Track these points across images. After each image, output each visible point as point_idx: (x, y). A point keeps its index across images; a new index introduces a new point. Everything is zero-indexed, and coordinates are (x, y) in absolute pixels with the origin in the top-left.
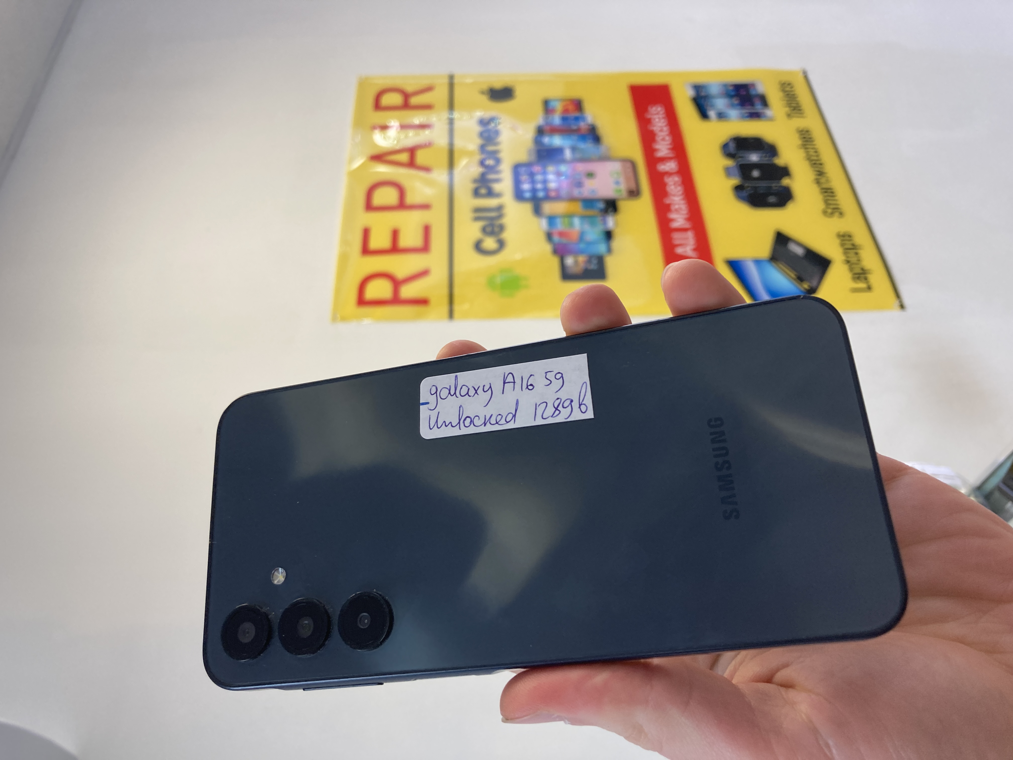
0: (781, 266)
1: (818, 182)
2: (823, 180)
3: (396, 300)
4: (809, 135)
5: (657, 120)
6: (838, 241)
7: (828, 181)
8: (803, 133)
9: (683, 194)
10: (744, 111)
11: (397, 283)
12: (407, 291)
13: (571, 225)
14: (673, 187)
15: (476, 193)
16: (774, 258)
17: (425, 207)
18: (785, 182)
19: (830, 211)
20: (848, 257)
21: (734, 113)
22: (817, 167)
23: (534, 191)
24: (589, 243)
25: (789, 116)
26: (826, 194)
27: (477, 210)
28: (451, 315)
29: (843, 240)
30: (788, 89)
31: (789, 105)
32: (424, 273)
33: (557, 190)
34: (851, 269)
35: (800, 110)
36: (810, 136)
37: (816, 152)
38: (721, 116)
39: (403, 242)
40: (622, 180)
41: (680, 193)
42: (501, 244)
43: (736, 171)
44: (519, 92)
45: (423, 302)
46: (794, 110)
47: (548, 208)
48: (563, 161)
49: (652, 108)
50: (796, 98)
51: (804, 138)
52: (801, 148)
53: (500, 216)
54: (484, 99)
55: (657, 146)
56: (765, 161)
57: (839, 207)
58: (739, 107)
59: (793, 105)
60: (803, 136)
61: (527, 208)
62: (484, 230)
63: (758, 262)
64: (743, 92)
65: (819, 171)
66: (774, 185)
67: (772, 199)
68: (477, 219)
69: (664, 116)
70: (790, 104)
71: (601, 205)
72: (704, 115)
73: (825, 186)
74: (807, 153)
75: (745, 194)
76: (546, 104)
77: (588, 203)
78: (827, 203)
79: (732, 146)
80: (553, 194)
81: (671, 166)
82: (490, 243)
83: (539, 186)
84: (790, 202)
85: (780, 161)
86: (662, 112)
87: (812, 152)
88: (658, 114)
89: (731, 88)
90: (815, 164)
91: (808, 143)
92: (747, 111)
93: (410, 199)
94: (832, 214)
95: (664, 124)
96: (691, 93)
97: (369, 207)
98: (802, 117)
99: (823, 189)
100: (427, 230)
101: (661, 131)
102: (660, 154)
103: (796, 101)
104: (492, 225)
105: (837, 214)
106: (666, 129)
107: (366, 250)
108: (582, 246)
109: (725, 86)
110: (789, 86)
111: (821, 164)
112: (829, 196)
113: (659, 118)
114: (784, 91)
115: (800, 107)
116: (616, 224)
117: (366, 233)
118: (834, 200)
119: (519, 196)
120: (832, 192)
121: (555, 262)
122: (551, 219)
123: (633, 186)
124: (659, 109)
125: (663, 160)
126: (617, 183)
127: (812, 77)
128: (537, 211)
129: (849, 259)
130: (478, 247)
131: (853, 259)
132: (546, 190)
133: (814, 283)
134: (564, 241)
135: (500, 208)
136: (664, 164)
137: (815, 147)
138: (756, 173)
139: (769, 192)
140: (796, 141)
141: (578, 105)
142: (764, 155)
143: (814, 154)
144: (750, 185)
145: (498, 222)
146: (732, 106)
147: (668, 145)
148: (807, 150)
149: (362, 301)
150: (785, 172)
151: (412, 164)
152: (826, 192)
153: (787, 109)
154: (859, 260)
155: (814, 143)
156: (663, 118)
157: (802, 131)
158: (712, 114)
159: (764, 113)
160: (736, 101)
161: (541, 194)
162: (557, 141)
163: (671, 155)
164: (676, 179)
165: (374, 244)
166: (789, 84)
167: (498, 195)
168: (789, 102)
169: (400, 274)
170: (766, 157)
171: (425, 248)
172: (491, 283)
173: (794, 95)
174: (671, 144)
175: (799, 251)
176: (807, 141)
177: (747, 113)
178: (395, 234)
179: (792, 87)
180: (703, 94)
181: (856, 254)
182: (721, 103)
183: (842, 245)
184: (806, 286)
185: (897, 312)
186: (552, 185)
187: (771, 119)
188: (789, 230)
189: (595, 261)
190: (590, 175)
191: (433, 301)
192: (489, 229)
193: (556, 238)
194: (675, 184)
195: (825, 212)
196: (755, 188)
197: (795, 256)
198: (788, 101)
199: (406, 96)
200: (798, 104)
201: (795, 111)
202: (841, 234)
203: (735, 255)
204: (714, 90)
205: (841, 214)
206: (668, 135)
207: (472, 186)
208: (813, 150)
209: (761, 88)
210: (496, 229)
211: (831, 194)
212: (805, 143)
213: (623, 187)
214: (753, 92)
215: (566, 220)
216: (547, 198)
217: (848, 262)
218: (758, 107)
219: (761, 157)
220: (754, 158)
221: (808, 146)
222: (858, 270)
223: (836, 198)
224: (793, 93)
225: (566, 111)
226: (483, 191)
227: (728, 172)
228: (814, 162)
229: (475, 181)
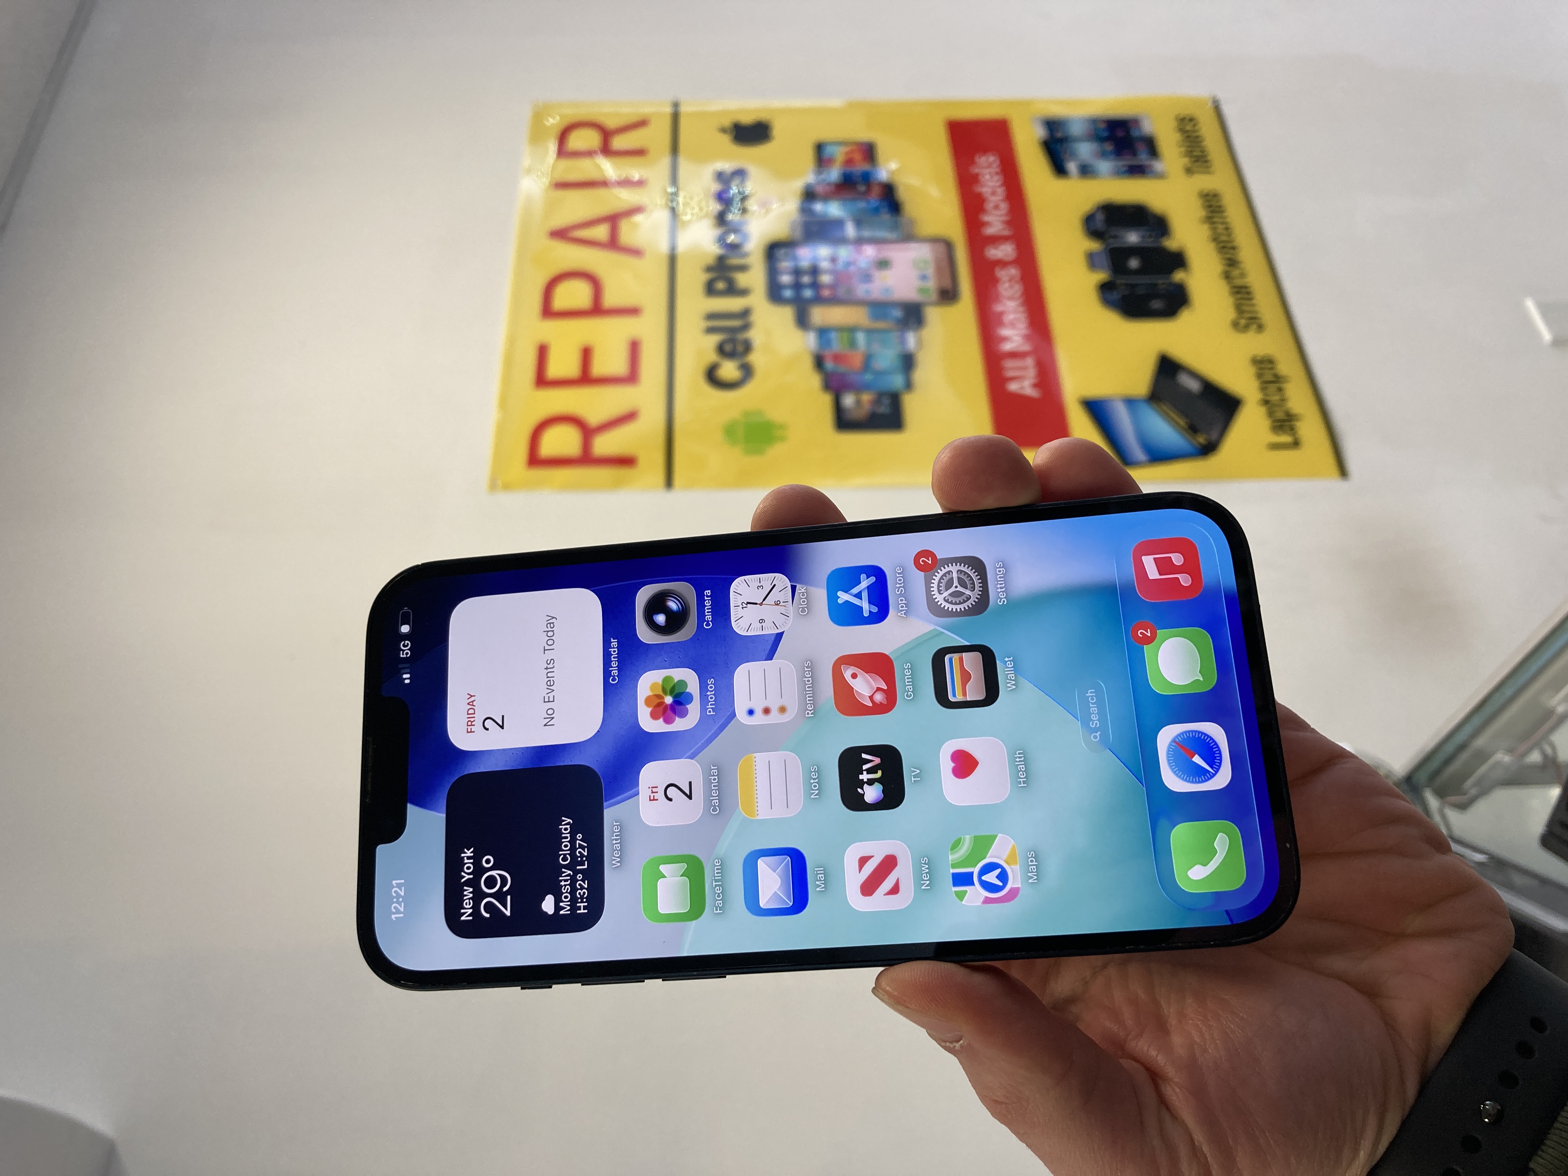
0: (1165, 408)
1: (1227, 276)
2: (1236, 273)
3: (586, 458)
4: (1218, 201)
5: (988, 177)
6: (1251, 371)
7: (1243, 275)
8: (1209, 198)
9: (1021, 296)
10: (1121, 163)
11: (588, 432)
12: (603, 445)
13: (853, 344)
14: (1007, 285)
15: (710, 290)
16: (1155, 397)
17: (633, 311)
18: (1179, 276)
19: (1243, 322)
20: (1266, 395)
21: (1105, 166)
22: (1226, 253)
23: (797, 286)
24: (880, 373)
25: (1189, 171)
26: (1239, 296)
27: (712, 316)
28: (669, 482)
29: (1261, 369)
30: (1188, 128)
31: (1189, 153)
32: (629, 417)
33: (833, 287)
34: (1271, 414)
35: (1206, 161)
36: (1218, 204)
37: (1227, 229)
38: (1086, 171)
39: (599, 368)
40: (930, 271)
41: (1019, 294)
42: (747, 371)
43: (1105, 260)
44: (777, 131)
45: (625, 461)
46: (1197, 161)
47: (820, 315)
48: (843, 241)
49: (980, 157)
50: (1201, 142)
51: (1210, 206)
52: (1205, 222)
53: (746, 327)
54: (725, 140)
55: (986, 218)
56: (1150, 243)
57: (1259, 315)
58: (1113, 157)
59: (1195, 154)
60: (1207, 204)
61: (786, 314)
62: (721, 350)
63: (1130, 402)
64: (1120, 134)
65: (1230, 259)
66: (1160, 281)
67: (1156, 304)
68: (710, 330)
69: (998, 170)
70: (1191, 151)
71: (898, 313)
72: (1059, 169)
73: (1239, 282)
74: (1214, 229)
75: (1116, 296)
76: (819, 148)
77: (879, 308)
78: (1239, 309)
79: (1100, 217)
80: (826, 293)
81: (1005, 251)
82: (729, 370)
83: (806, 279)
84: (1183, 308)
85: (1172, 244)
86: (995, 166)
87: (1220, 227)
88: (989, 166)
89: (1103, 126)
90: (1224, 247)
91: (1215, 214)
92: (1126, 163)
93: (610, 299)
94: (1246, 328)
95: (998, 184)
96: (1040, 133)
97: (548, 311)
98: (1209, 173)
99: (1235, 287)
100: (634, 348)
101: (994, 193)
102: (990, 231)
103: (1200, 147)
104: (733, 341)
105: (1255, 327)
106: (1001, 192)
107: (542, 380)
108: (868, 377)
109: (1094, 122)
110: (1193, 123)
111: (1234, 248)
112: (1242, 299)
113: (990, 173)
114: (1182, 130)
115: (1205, 156)
116: (920, 343)
117: (543, 352)
118: (1253, 305)
119: (775, 293)
120: (1249, 293)
121: (825, 401)
122: (823, 332)
123: (947, 283)
124: (992, 158)
125: (995, 240)
126: (924, 278)
127: (1228, 110)
128: (802, 321)
129: (1268, 398)
130: (712, 376)
131: (1275, 398)
132: (815, 285)
133: (1214, 436)
134: (841, 369)
135: (745, 313)
136: (996, 248)
137: (1228, 220)
138: (1134, 263)
139: (1153, 293)
140: (1198, 211)
141: (869, 151)
142: (1148, 233)
143: (1224, 232)
144: (1123, 282)
145: (742, 336)
146: (1103, 155)
147: (1001, 216)
148: (1214, 226)
149: (534, 460)
150: (1178, 260)
151: (613, 244)
152: (1238, 293)
153: (1186, 160)
154: (1283, 400)
155: (1226, 214)
156: (997, 173)
157: (1207, 195)
158: (1072, 167)
159: (1150, 166)
160: (1109, 147)
161: (808, 293)
162: (834, 209)
163: (1007, 233)
164: (1013, 271)
165: (554, 370)
166: (1191, 120)
167: (744, 292)
168: (1190, 149)
169: (594, 418)
170: (1150, 236)
171: (632, 377)
172: (730, 431)
173: (1197, 137)
174: (1007, 215)
175: (1194, 386)
176: (1213, 212)
177: (1124, 166)
178: (586, 354)
179: (1195, 125)
180: (1059, 135)
181: (1280, 390)
182: (1085, 150)
183: (1259, 376)
184: (1201, 439)
185: (1336, 484)
186: (826, 279)
187: (1161, 176)
188: (1182, 353)
189: (886, 401)
190: (883, 264)
191: (642, 461)
192: (728, 348)
193: (829, 365)
194: (1010, 281)
195: (1235, 325)
196: (1133, 286)
197: (1188, 393)
198: (1188, 147)
199: (606, 134)
200: (1203, 151)
201: (1198, 163)
202: (1259, 358)
203: (1097, 390)
204: (1076, 130)
205: (1260, 328)
206: (1002, 200)
207: (704, 277)
208: (1224, 226)
209: (1148, 127)
210: (740, 348)
211: (1246, 296)
212: (1211, 215)
213: (932, 284)
214: (1135, 133)
215: (845, 335)
216: (819, 300)
217: (1266, 402)
218: (1143, 158)
219: (1143, 237)
220: (1133, 238)
221: (1215, 220)
222: (1280, 415)
223: (1254, 301)
224: (1196, 134)
225: (849, 162)
226: (721, 285)
227: (1092, 260)
228: (1221, 245)
229: (709, 269)
